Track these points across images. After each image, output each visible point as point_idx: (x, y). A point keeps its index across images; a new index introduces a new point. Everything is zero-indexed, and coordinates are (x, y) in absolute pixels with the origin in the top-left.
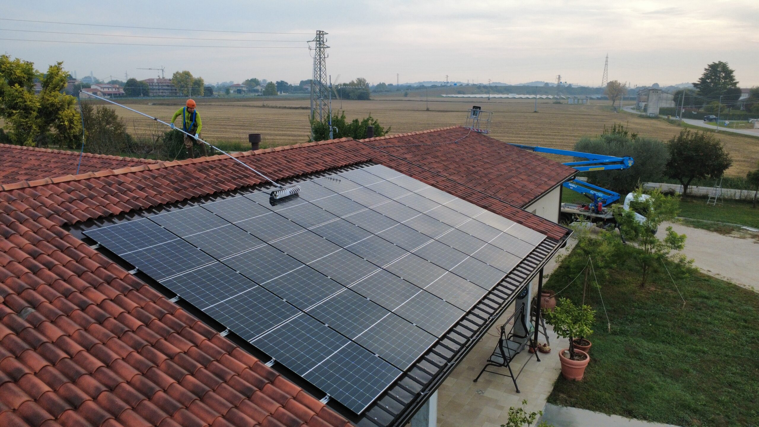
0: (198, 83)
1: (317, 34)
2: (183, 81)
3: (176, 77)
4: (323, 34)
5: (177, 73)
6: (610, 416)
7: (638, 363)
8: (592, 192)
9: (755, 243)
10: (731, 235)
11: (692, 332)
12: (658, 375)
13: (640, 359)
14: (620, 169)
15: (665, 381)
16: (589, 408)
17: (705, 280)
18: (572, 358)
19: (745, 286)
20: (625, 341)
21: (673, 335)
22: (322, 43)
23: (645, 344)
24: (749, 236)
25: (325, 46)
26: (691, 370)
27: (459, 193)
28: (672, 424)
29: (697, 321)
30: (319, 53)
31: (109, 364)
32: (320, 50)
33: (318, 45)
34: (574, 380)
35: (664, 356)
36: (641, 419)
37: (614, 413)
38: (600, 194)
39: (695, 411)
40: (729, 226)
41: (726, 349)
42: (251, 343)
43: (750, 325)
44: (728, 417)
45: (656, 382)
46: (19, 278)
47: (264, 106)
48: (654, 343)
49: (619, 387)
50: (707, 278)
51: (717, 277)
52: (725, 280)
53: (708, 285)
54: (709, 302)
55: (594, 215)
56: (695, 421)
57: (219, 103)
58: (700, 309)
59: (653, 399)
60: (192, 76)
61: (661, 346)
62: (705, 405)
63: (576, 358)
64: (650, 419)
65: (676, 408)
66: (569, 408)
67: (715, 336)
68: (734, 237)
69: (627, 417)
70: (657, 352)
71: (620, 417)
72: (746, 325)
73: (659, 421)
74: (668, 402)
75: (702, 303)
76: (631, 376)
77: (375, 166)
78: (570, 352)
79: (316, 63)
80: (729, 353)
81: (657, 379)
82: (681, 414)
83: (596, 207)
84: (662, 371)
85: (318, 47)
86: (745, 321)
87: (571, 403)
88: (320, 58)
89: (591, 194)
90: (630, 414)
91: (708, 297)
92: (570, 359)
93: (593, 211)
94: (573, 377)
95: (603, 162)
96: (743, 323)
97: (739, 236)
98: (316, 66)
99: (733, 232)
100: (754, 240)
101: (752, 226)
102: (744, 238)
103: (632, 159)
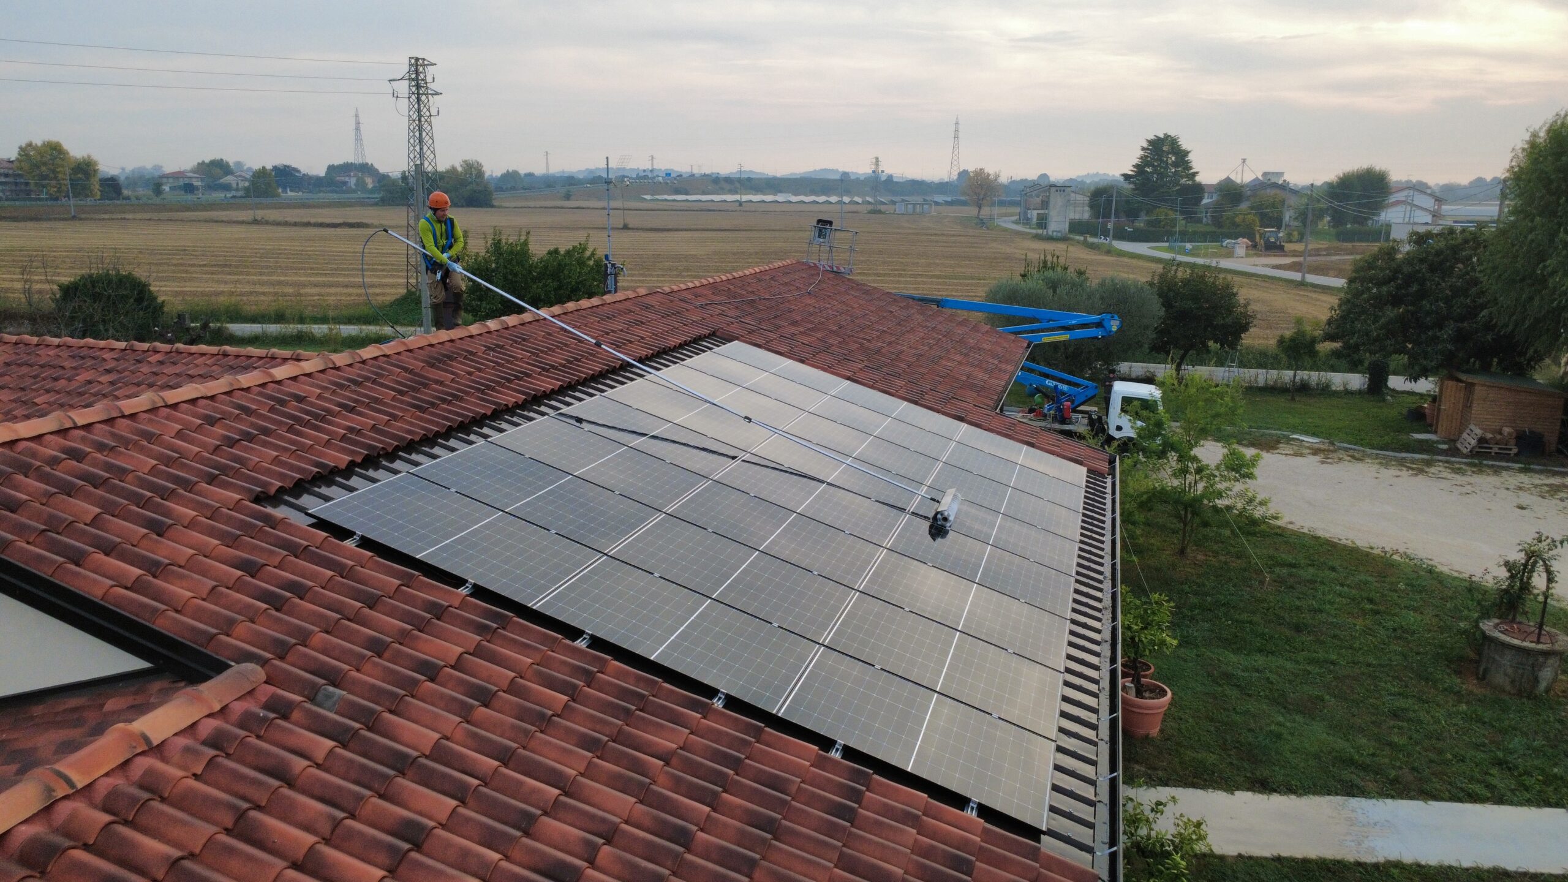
0: (85, 169)
1: (411, 65)
2: (45, 164)
3: (27, 155)
4: (424, 65)
5: (30, 145)
6: (1232, 794)
7: (1235, 693)
8: (1050, 383)
9: (1323, 463)
10: (1278, 451)
11: (1298, 629)
12: (1279, 712)
13: (1238, 686)
14: (1096, 338)
15: (1294, 721)
16: (1194, 786)
17: (1277, 534)
18: (1139, 694)
19: (1340, 540)
20: (1198, 656)
21: (1271, 637)
22: (422, 83)
23: (1233, 658)
24: (1308, 451)
25: (430, 92)
26: (1327, 697)
27: (901, 393)
28: (1337, 794)
29: (1298, 608)
30: (416, 106)
31: (568, 788)
32: (419, 100)
33: (414, 89)
34: (1147, 736)
35: (1273, 677)
36: (1285, 794)
37: (1238, 789)
38: (1064, 387)
39: (1364, 767)
40: (1270, 435)
41: (1363, 654)
42: (780, 715)
43: (1381, 608)
44: (1414, 769)
45: (1279, 724)
46: (253, 622)
47: (255, 222)
48: (1248, 655)
49: (1226, 741)
50: (1277, 530)
51: (1290, 526)
52: (1305, 531)
53: (1286, 543)
54: (1301, 572)
55: (1057, 426)
56: (1371, 785)
57: (148, 216)
58: (1292, 587)
59: (1288, 755)
60: (68, 153)
61: (1260, 660)
62: (1373, 755)
63: (1147, 694)
64: (1301, 791)
65: (1333, 766)
66: (1159, 788)
67: (1338, 632)
68: (1286, 454)
69: (1260, 792)
70: (1258, 671)
71: (1249, 794)
72: (1375, 608)
73: (1315, 793)
74: (1317, 756)
75: (1291, 575)
76: (1238, 718)
77: (729, 344)
78: (1135, 686)
79: (412, 127)
80: (1371, 659)
81: (1281, 719)
82: (1347, 774)
83: (1059, 410)
84: (1280, 701)
85: (413, 93)
86: (1371, 601)
87: (1160, 780)
88: (420, 116)
89: (1048, 387)
90: (1264, 786)
91: (1295, 564)
92: (1137, 697)
93: (1054, 419)
94: (1143, 732)
95: (1066, 325)
96: (1369, 606)
97: (1292, 452)
98: (411, 134)
99: (1281, 445)
100: (1317, 458)
101: (1307, 433)
102: (1302, 455)
103: (1116, 317)
